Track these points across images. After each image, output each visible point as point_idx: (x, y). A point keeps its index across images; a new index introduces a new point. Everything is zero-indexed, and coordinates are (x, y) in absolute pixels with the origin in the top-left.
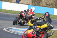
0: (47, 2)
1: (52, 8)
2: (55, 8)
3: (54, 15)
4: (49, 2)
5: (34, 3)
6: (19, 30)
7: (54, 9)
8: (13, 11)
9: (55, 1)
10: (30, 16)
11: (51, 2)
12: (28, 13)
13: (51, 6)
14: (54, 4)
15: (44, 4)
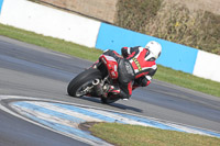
0: (175, 22)
1: (191, 46)
2: (200, 49)
3: (195, 77)
4: (180, 22)
5: (125, 18)
6: (48, 112)
7: (196, 53)
8: (41, 35)
9: (206, 24)
10: (136, 71)
11: (190, 24)
12: (131, 61)
13: (186, 38)
14: (202, 32)
15: (164, 29)
